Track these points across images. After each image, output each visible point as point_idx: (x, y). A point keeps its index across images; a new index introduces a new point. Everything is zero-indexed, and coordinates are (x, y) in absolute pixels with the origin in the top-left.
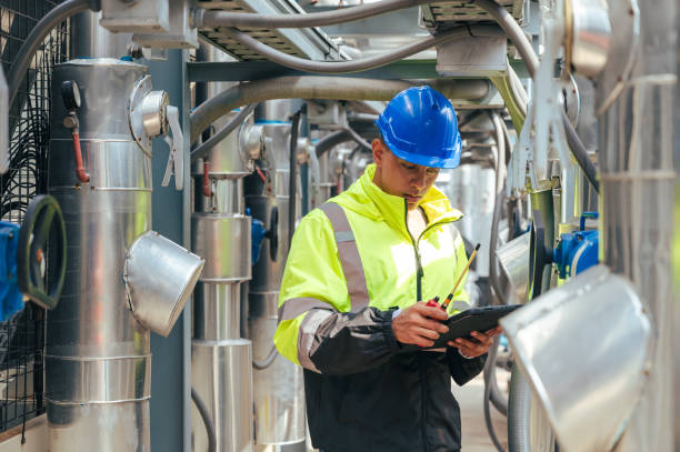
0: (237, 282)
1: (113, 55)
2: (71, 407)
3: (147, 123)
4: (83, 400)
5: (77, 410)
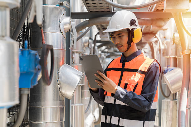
0: (81, 85)
1: (54, 4)
2: (39, 124)
3: (65, 27)
4: (43, 121)
5: (41, 125)
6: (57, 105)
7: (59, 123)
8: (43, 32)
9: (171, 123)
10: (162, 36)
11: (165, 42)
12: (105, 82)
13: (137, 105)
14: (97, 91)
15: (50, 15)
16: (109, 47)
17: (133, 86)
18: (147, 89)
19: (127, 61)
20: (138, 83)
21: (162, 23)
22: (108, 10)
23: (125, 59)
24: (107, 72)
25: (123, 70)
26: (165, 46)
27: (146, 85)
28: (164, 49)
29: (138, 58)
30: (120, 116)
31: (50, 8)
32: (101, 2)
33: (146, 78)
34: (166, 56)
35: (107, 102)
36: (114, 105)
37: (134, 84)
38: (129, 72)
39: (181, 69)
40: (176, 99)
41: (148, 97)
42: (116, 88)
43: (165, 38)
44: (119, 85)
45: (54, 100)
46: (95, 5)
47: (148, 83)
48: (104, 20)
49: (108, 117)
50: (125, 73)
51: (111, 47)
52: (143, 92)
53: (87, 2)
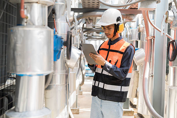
1: (62, 2)
3: (70, 19)
5: (53, 86)
6: (63, 73)
7: (65, 85)
8: (55, 22)
9: (132, 86)
10: (128, 26)
11: (130, 30)
12: (96, 59)
13: (118, 75)
14: (93, 66)
15: (60, 10)
16: (89, 32)
17: (114, 62)
18: (124, 65)
19: (112, 44)
20: (118, 60)
21: (132, 17)
22: (97, 7)
23: (111, 43)
24: (100, 51)
25: (109, 50)
26: (130, 33)
27: (123, 61)
28: (130, 35)
29: (120, 42)
30: (105, 82)
31: (60, 4)
32: (94, 1)
33: (123, 57)
34: (131, 40)
35: (97, 72)
36: (101, 74)
37: (115, 61)
38: (113, 52)
39: (144, 49)
40: (136, 70)
41: (125, 70)
42: (105, 63)
43: (130, 27)
44: (106, 60)
45: (61, 69)
46: (89, 3)
47: (125, 60)
48: (94, 14)
49: (97, 82)
50: (110, 53)
51: (90, 32)
52: (121, 67)
53: (84, 1)
